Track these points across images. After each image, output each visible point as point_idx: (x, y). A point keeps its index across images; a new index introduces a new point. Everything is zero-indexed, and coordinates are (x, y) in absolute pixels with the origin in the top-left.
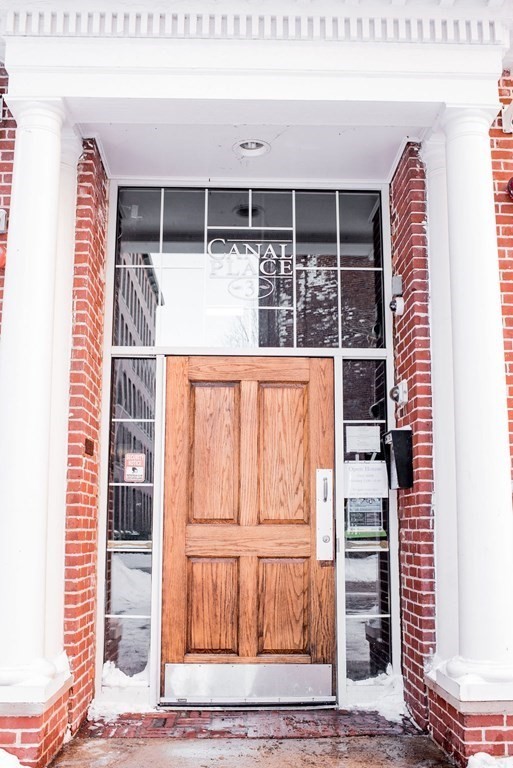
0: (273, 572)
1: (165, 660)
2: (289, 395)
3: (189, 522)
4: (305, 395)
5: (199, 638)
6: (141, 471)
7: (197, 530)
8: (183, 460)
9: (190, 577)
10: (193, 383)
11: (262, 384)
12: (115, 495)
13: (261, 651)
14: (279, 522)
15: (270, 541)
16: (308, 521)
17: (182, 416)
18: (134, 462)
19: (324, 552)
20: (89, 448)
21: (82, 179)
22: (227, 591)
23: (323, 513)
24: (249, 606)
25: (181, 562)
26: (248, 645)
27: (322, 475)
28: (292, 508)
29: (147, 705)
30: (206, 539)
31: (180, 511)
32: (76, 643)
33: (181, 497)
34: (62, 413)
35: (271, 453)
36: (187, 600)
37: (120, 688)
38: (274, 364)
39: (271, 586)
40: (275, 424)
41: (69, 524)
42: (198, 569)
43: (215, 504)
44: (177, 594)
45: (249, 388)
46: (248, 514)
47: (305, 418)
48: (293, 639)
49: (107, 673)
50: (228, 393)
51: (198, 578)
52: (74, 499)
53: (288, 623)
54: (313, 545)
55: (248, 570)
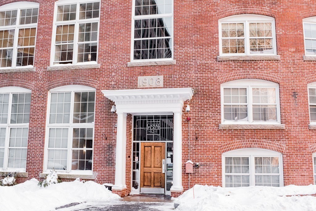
0: (156, 175)
1: (140, 187)
2: (159, 148)
3: (144, 167)
4: (161, 148)
5: (146, 184)
6: (137, 159)
7: (145, 168)
8: (143, 158)
9: (144, 175)
10: (145, 146)
11: (155, 147)
12: (134, 163)
13: (154, 186)
14: (157, 167)
15: (155, 170)
16: (161, 167)
17: (143, 152)
18: (136, 158)
19: (163, 172)
20: (129, 157)
21: (127, 119)
22: (149, 177)
23: (163, 166)
24: (153, 179)
25: (143, 173)
26: (152, 185)
27: (163, 160)
28: (159, 165)
29: (138, 194)
30: (146, 169)
31: (143, 165)
32: (128, 184)
33: (143, 163)
34: (125, 153)
35: (156, 157)
36: (144, 178)
37: (134, 191)
38: (156, 144)
39: (156, 177)
40: (157, 152)
41: (126, 168)
42: (145, 174)
43: (148, 164)
44: (142, 177)
45: (153, 147)
46: (152, 166)
47: (161, 152)
48: (159, 184)
49: (133, 189)
50: (150, 148)
51: (145, 175)
52: (127, 164)
53: (158, 182)
54: (162, 171)
55: (152, 174)
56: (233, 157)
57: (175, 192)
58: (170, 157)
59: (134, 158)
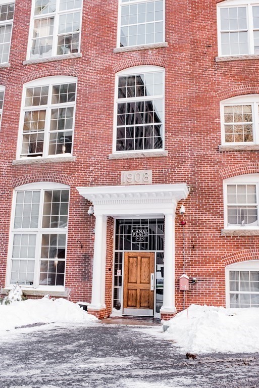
0: (143, 292)
1: (123, 307)
2: (146, 259)
3: (128, 282)
4: (149, 259)
5: (130, 304)
6: (120, 273)
7: (129, 284)
8: (127, 271)
9: (128, 293)
10: (129, 257)
11: (141, 257)
12: (116, 278)
13: (140, 307)
14: (144, 283)
15: (142, 286)
16: (149, 283)
17: (127, 263)
18: (119, 271)
19: (152, 289)
20: (110, 270)
21: (108, 223)
22: (134, 295)
23: (152, 281)
24: (138, 298)
25: (126, 290)
26: (138, 306)
27: (152, 274)
28: (146, 281)
29: (121, 315)
30: (131, 286)
31: (126, 281)
32: (108, 303)
33: (127, 278)
34: (104, 264)
35: (143, 270)
36: (127, 297)
37: (116, 312)
38: (144, 254)
39: (142, 295)
40: (144, 265)
41: (106, 283)
42: (129, 291)
43: (133, 279)
44: (126, 295)
45: (139, 258)
46: (138, 282)
47: (149, 264)
48: (146, 304)
49: (114, 310)
50: (135, 259)
51: (130, 293)
52: (106, 279)
53: (145, 302)
54: (150, 288)
55: (138, 292)
56: (239, 270)
57: (165, 313)
58: (160, 271)
59: (116, 271)
